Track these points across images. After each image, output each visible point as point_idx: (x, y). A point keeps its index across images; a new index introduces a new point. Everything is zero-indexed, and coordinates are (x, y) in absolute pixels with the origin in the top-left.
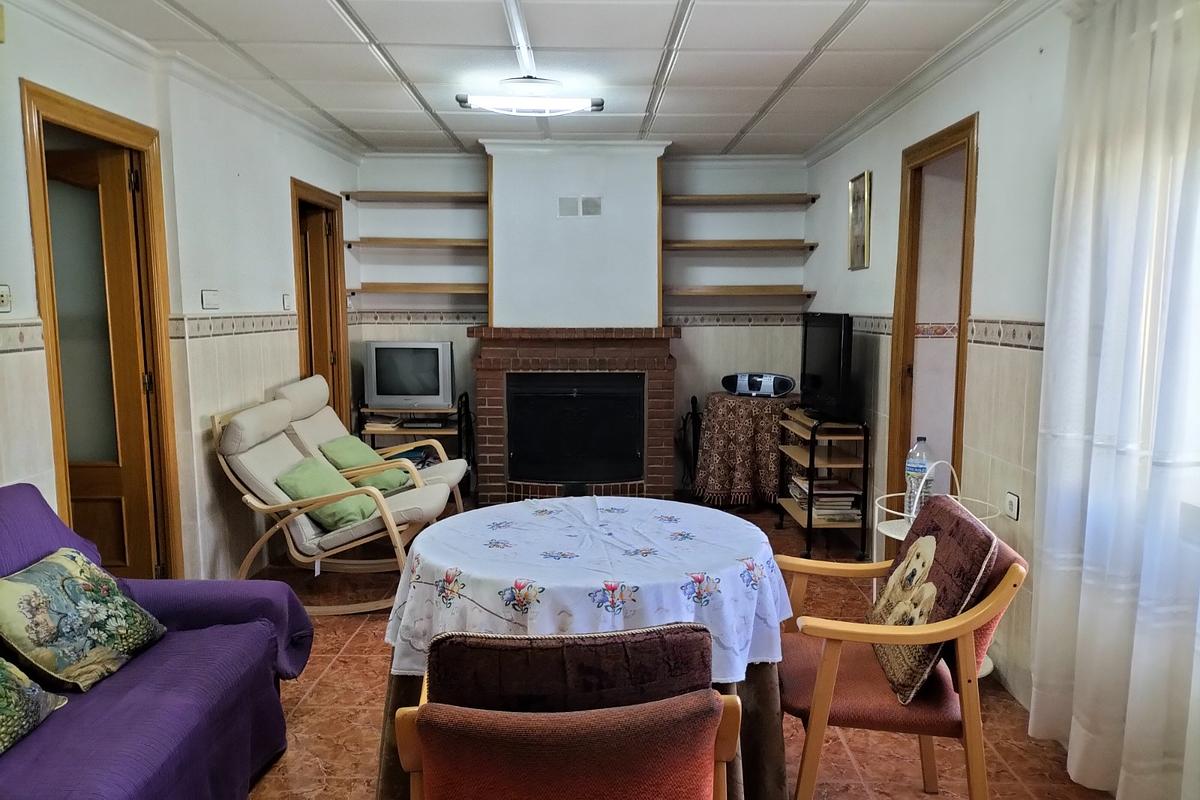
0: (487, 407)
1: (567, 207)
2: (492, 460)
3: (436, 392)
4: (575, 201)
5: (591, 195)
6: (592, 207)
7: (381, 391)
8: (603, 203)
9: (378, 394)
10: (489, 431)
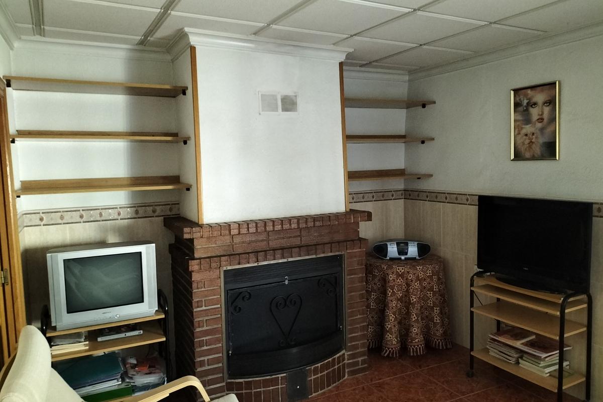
0: (204, 308)
1: (268, 103)
2: (210, 362)
3: (141, 300)
4: (274, 97)
5: (289, 92)
6: (289, 104)
7: (71, 309)
8: (299, 101)
9: (68, 312)
10: (206, 333)
